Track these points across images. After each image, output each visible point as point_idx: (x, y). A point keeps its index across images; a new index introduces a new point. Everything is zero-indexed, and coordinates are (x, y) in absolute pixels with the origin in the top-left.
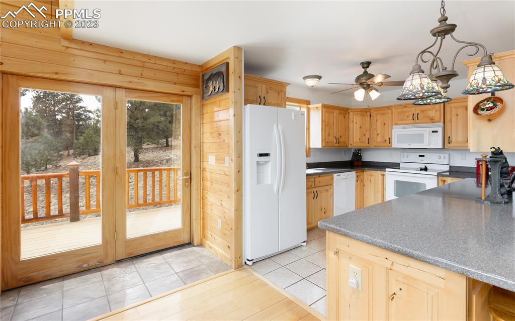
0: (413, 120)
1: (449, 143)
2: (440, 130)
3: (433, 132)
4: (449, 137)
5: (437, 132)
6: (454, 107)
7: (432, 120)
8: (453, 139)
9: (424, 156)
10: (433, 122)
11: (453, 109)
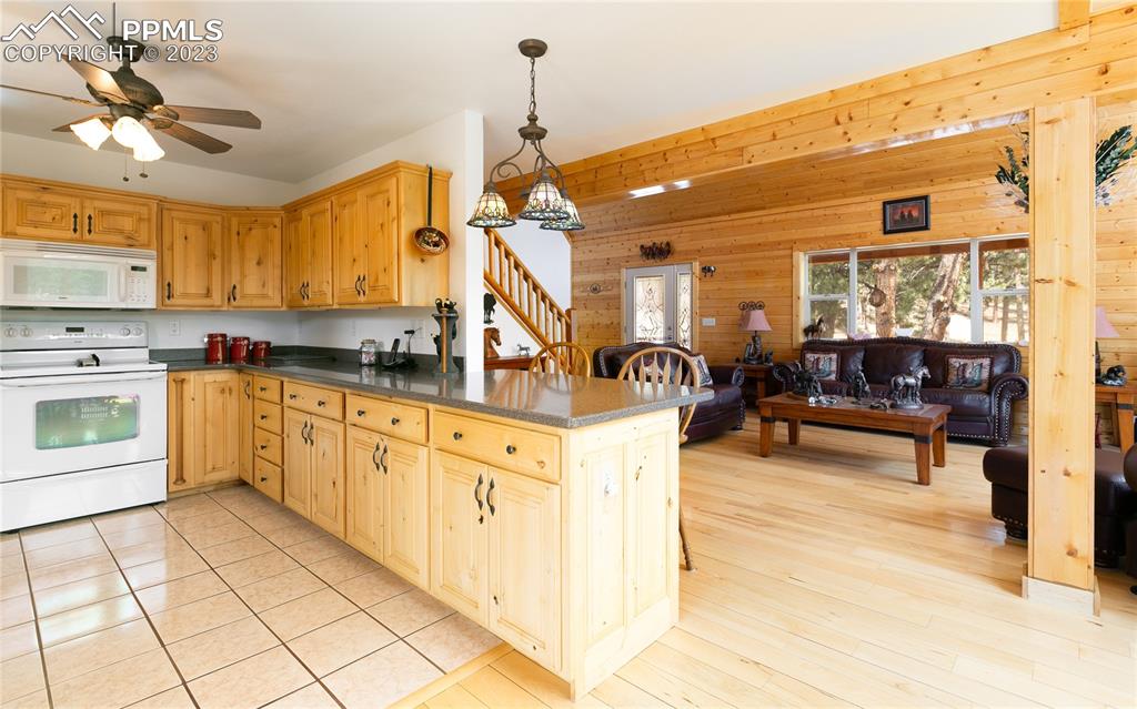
0: (75, 230)
1: (169, 297)
2: (152, 266)
3: (134, 268)
4: (169, 285)
5: (144, 269)
6: (178, 219)
7: (131, 242)
8: (178, 288)
9: (81, 330)
10: (131, 246)
11: (176, 223)
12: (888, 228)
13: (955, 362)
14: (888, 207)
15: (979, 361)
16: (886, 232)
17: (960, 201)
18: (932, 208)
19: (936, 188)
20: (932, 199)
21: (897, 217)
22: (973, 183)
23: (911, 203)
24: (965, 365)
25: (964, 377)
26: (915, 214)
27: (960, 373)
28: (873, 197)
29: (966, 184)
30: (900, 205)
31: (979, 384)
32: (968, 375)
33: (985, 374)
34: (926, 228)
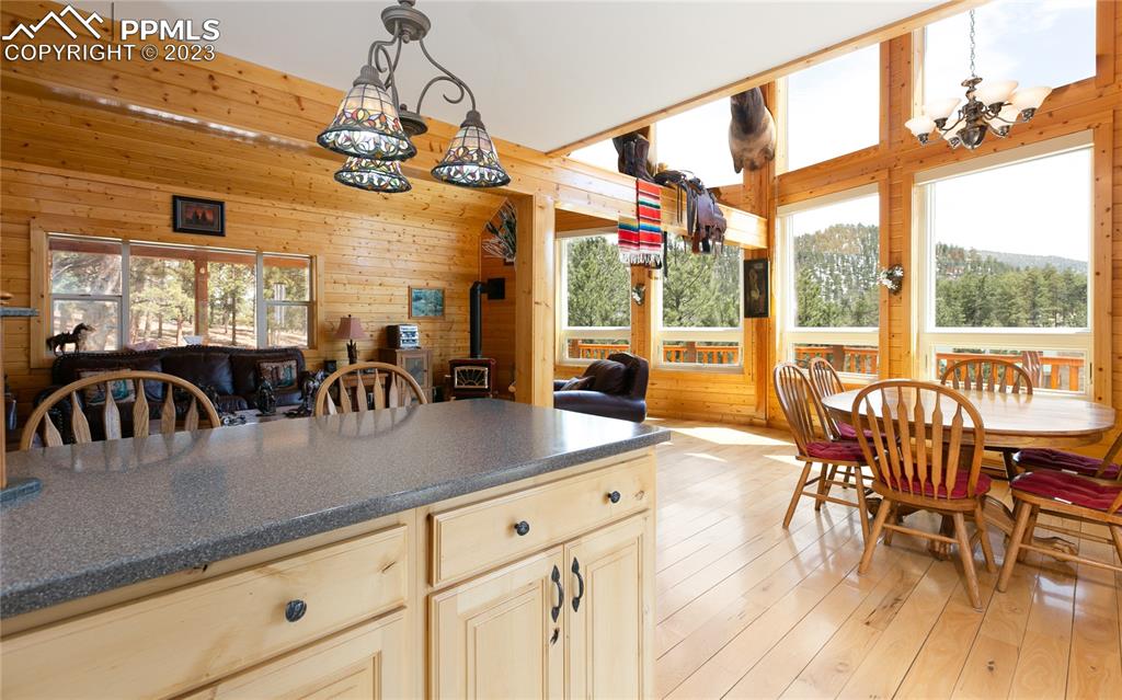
12: (180, 225)
13: (268, 366)
14: (179, 202)
15: (288, 363)
16: (176, 229)
17: (253, 215)
18: (228, 216)
19: (232, 197)
20: (227, 207)
21: (190, 216)
22: (265, 202)
23: (206, 206)
24: (277, 368)
25: (278, 379)
26: (209, 217)
27: (275, 376)
28: (162, 187)
29: (259, 201)
30: (195, 204)
31: (292, 384)
32: (281, 377)
33: (295, 375)
34: (222, 234)
